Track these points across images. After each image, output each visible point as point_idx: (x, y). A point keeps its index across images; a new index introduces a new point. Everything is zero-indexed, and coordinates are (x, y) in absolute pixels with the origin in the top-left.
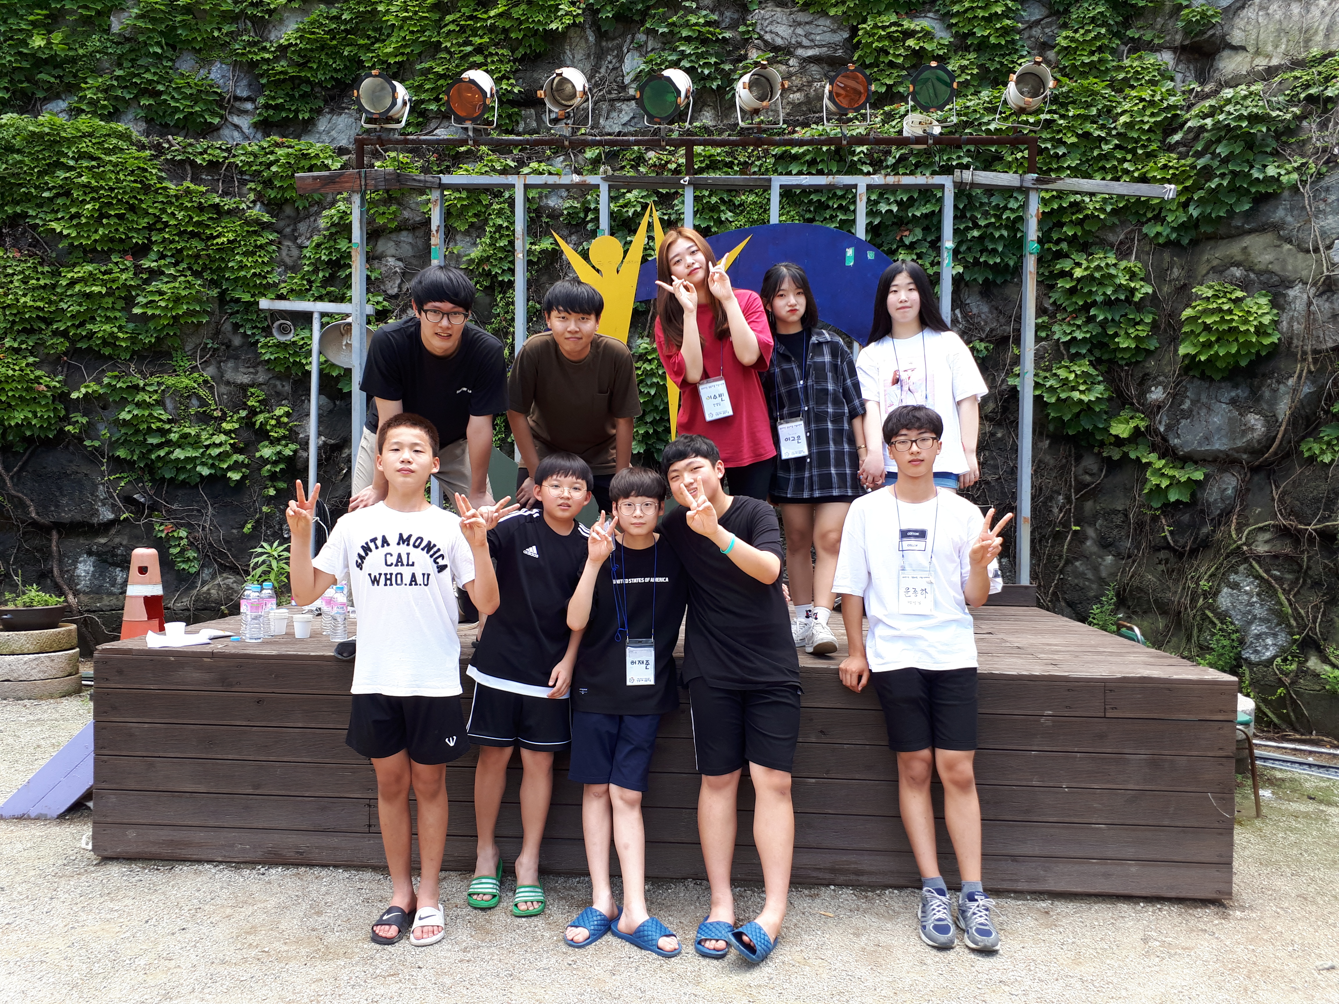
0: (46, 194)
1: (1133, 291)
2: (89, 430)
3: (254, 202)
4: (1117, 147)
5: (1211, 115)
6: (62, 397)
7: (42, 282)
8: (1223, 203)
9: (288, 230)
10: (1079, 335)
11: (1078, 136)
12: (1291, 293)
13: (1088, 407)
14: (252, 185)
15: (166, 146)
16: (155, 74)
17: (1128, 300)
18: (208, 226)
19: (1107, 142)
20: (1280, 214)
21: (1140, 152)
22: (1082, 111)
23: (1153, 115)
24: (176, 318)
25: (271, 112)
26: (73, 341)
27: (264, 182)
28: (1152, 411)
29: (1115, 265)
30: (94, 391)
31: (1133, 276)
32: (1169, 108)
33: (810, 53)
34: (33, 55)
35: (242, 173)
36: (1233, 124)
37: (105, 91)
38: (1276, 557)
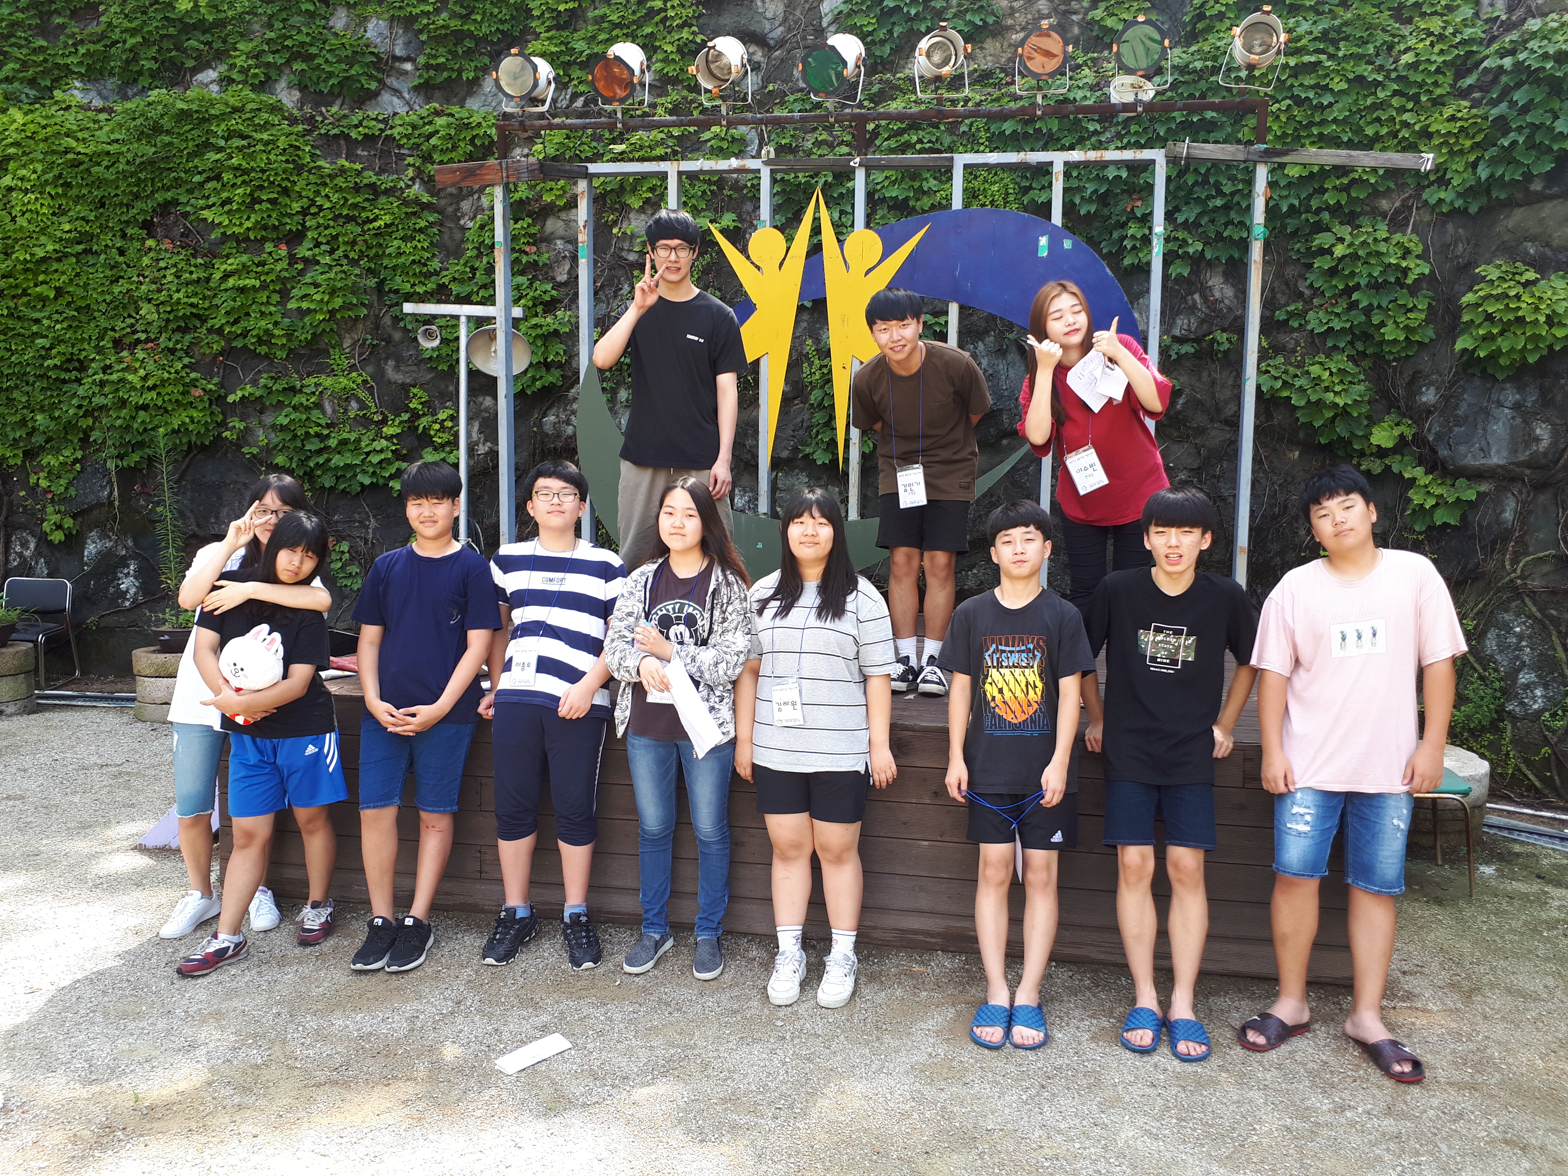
0: (197, 179)
1: (1406, 271)
2: (245, 436)
3: (412, 179)
4: (1395, 93)
5: (1512, 52)
6: (218, 400)
7: (195, 276)
8: (1519, 163)
9: (450, 209)
10: (1337, 325)
11: (1349, 81)
13: (1343, 413)
14: (410, 160)
15: (319, 119)
16: (308, 34)
17: (1399, 283)
18: (364, 209)
19: (1384, 87)
21: (1424, 98)
22: (1355, 50)
23: (1442, 52)
24: (332, 312)
25: (432, 73)
26: (229, 341)
27: (423, 157)
28: (1420, 415)
29: (1386, 240)
30: (250, 394)
31: (1406, 253)
32: (1464, 42)
34: (180, 20)
35: (400, 147)
36: (1535, 65)
37: (257, 57)
38: (1554, 592)
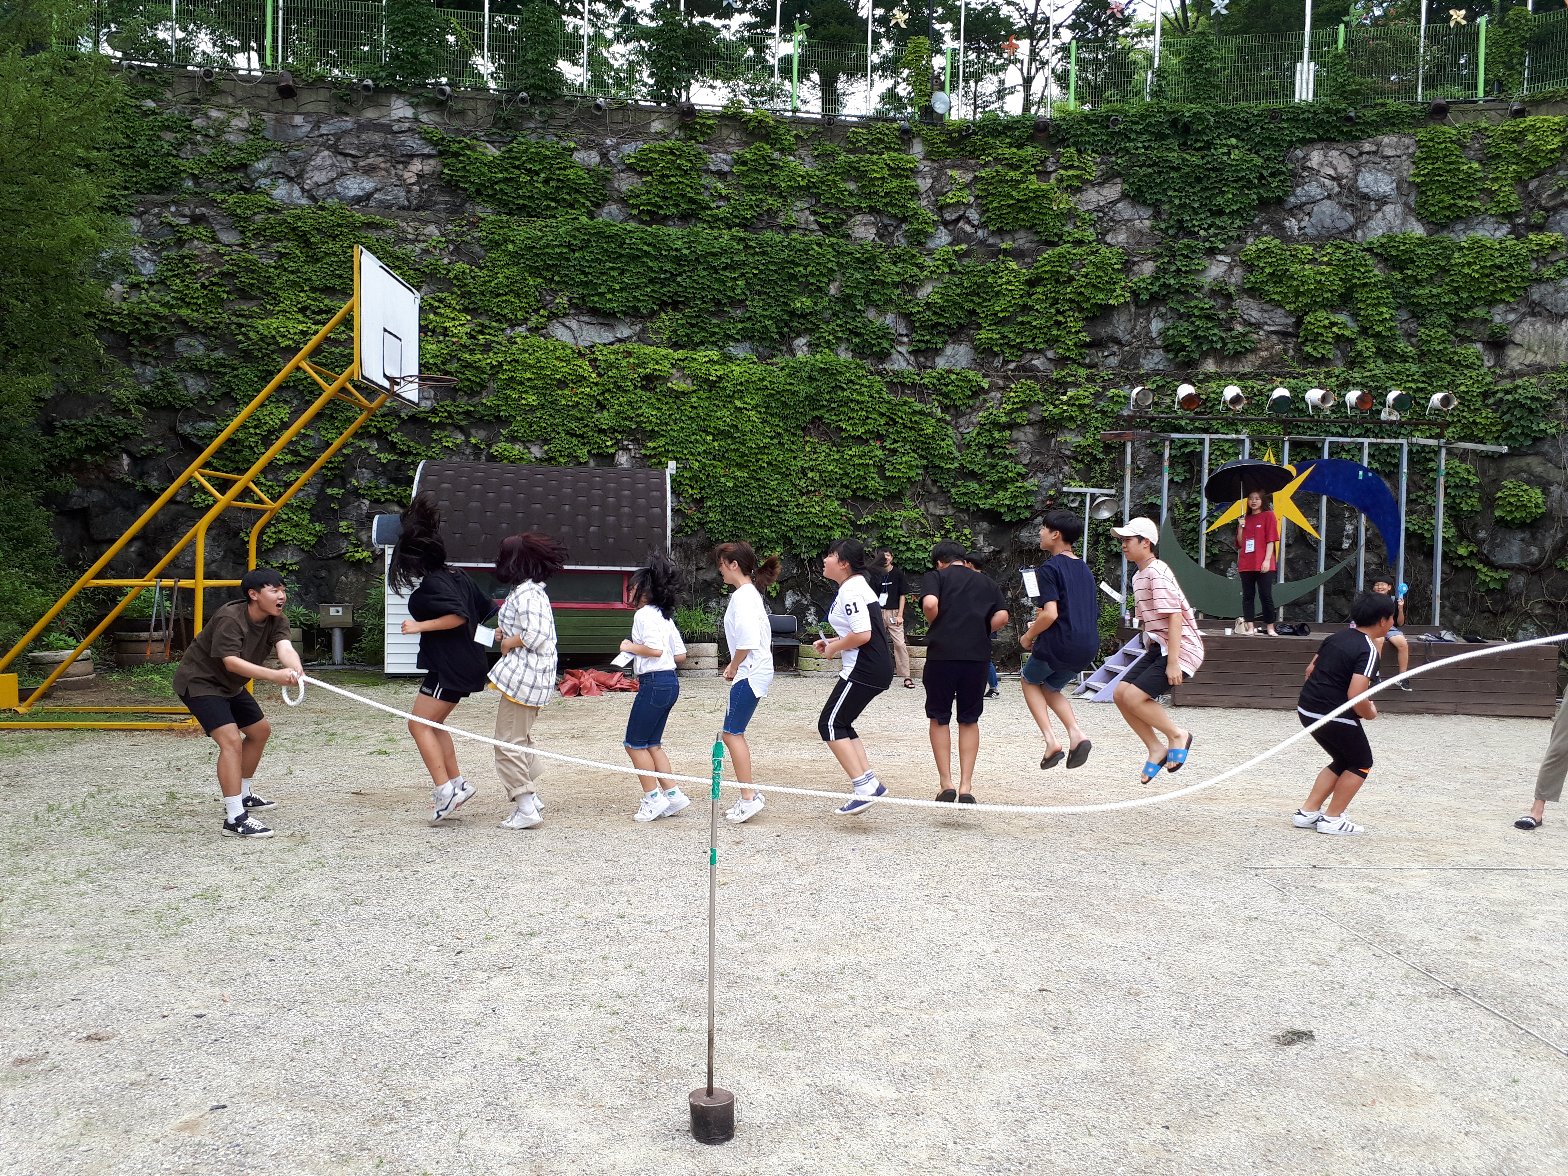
1: (1469, 481)
12: (1552, 488)
17: (1467, 485)
20: (1546, 447)
25: (919, 344)
28: (1479, 543)
29: (1459, 466)
31: (1469, 472)
33: (1272, 328)
35: (928, 389)
36: (1522, 400)
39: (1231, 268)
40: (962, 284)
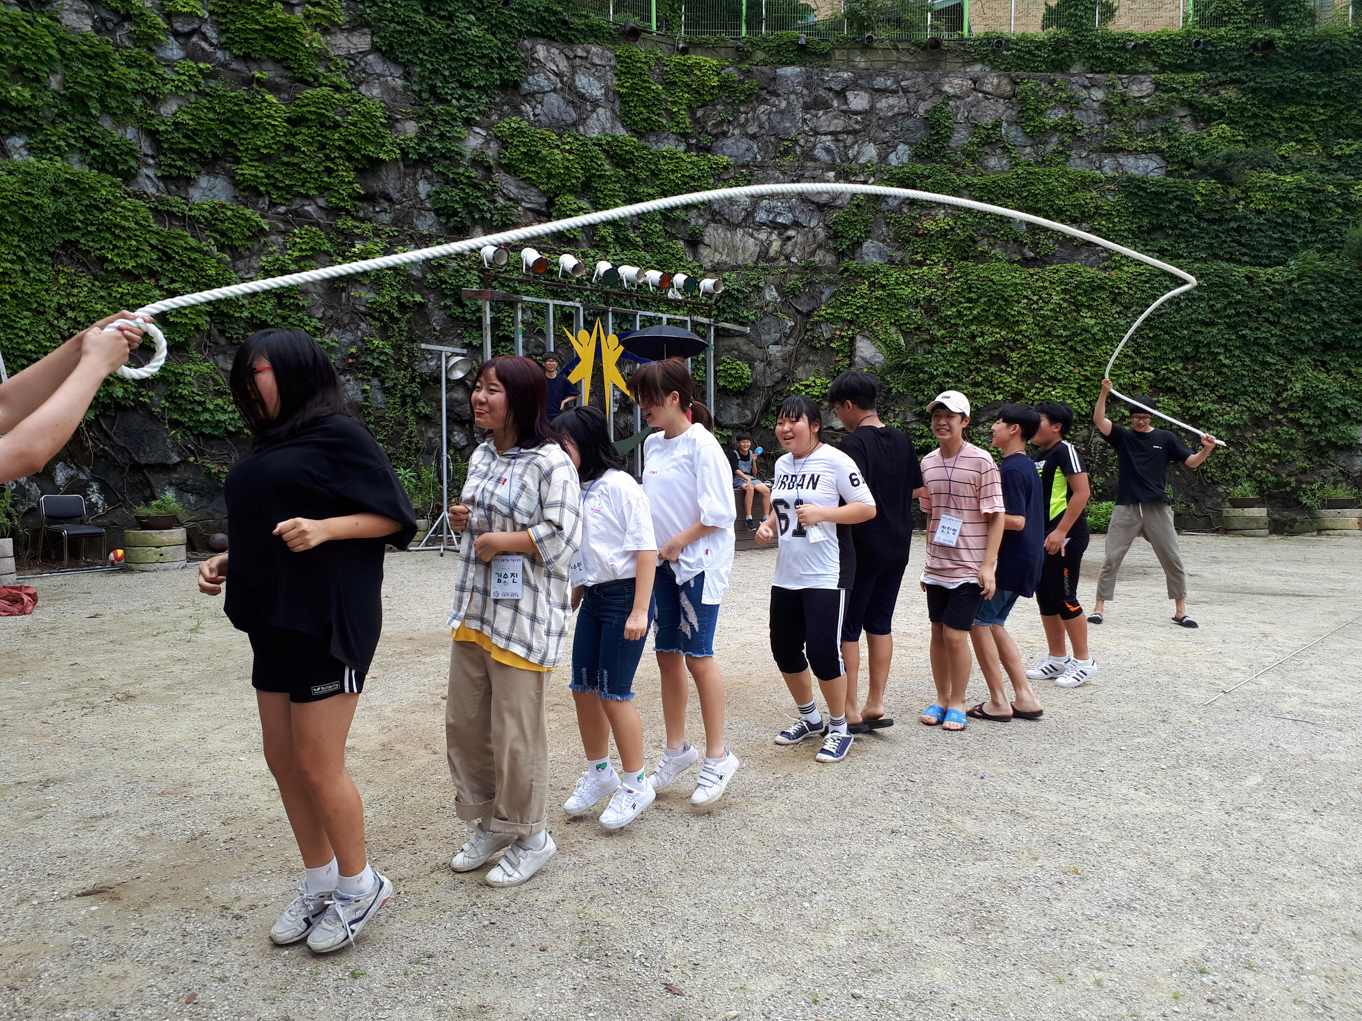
12: (755, 364)
33: (529, 206)
39: (487, 142)
40: (213, 109)
